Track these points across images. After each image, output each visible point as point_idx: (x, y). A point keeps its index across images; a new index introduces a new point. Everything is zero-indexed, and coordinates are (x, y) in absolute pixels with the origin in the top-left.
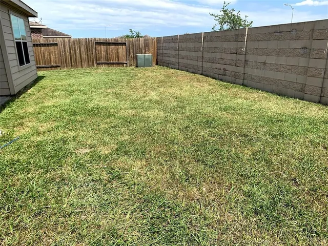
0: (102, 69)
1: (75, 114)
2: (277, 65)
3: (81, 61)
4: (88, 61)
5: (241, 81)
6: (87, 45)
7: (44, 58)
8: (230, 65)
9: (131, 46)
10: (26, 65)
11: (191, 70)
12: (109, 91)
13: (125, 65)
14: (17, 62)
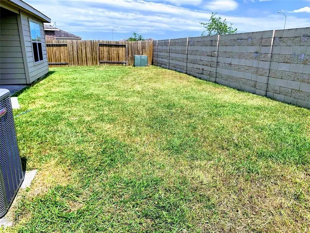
0: (104, 67)
1: (73, 97)
2: (238, 65)
3: (86, 60)
4: (93, 60)
5: (214, 79)
6: (92, 47)
7: (55, 56)
8: (206, 65)
9: (130, 48)
10: (40, 62)
11: (178, 70)
12: (104, 84)
13: (124, 64)
14: (33, 59)
